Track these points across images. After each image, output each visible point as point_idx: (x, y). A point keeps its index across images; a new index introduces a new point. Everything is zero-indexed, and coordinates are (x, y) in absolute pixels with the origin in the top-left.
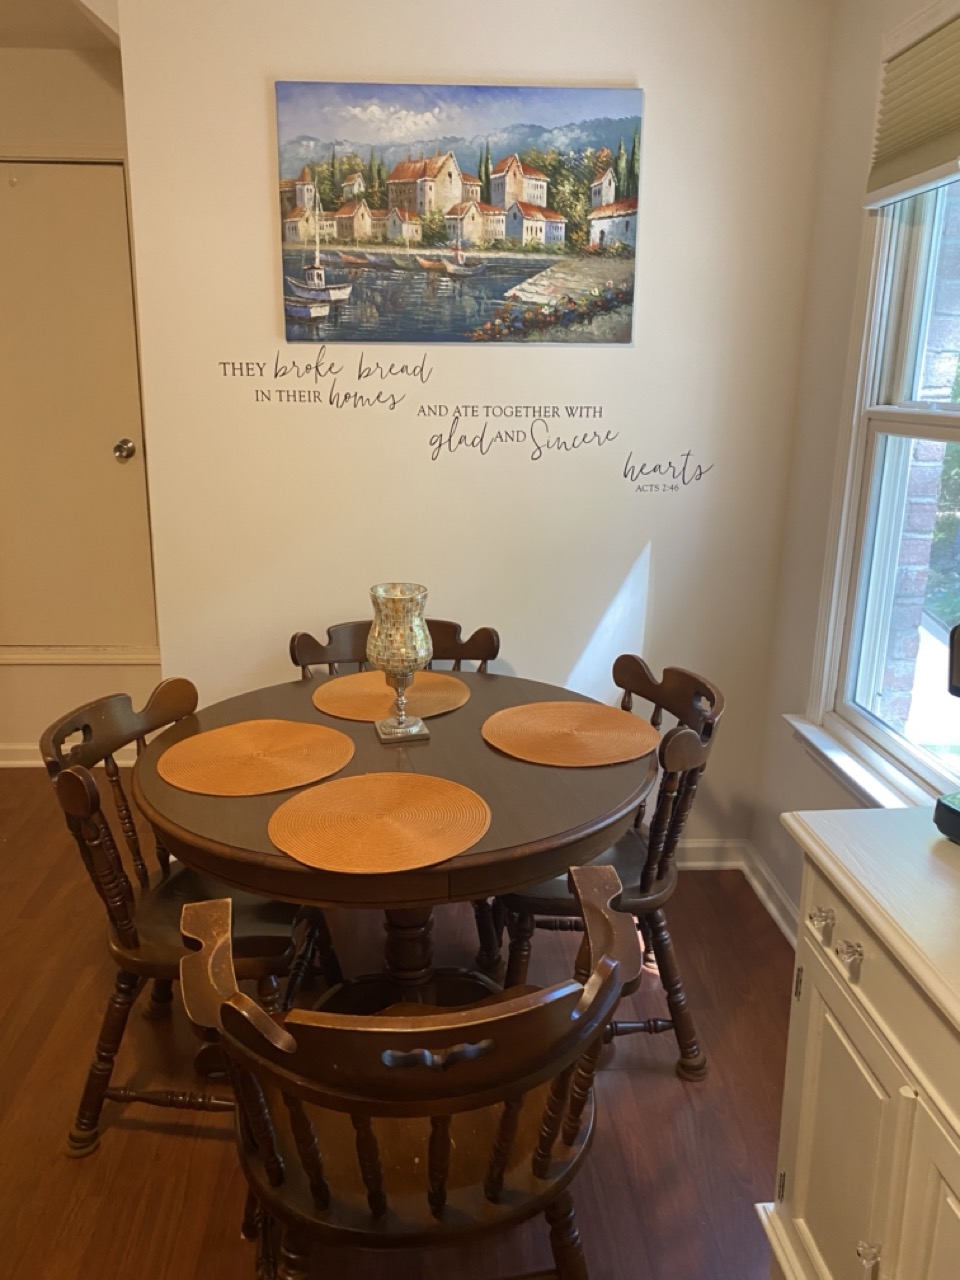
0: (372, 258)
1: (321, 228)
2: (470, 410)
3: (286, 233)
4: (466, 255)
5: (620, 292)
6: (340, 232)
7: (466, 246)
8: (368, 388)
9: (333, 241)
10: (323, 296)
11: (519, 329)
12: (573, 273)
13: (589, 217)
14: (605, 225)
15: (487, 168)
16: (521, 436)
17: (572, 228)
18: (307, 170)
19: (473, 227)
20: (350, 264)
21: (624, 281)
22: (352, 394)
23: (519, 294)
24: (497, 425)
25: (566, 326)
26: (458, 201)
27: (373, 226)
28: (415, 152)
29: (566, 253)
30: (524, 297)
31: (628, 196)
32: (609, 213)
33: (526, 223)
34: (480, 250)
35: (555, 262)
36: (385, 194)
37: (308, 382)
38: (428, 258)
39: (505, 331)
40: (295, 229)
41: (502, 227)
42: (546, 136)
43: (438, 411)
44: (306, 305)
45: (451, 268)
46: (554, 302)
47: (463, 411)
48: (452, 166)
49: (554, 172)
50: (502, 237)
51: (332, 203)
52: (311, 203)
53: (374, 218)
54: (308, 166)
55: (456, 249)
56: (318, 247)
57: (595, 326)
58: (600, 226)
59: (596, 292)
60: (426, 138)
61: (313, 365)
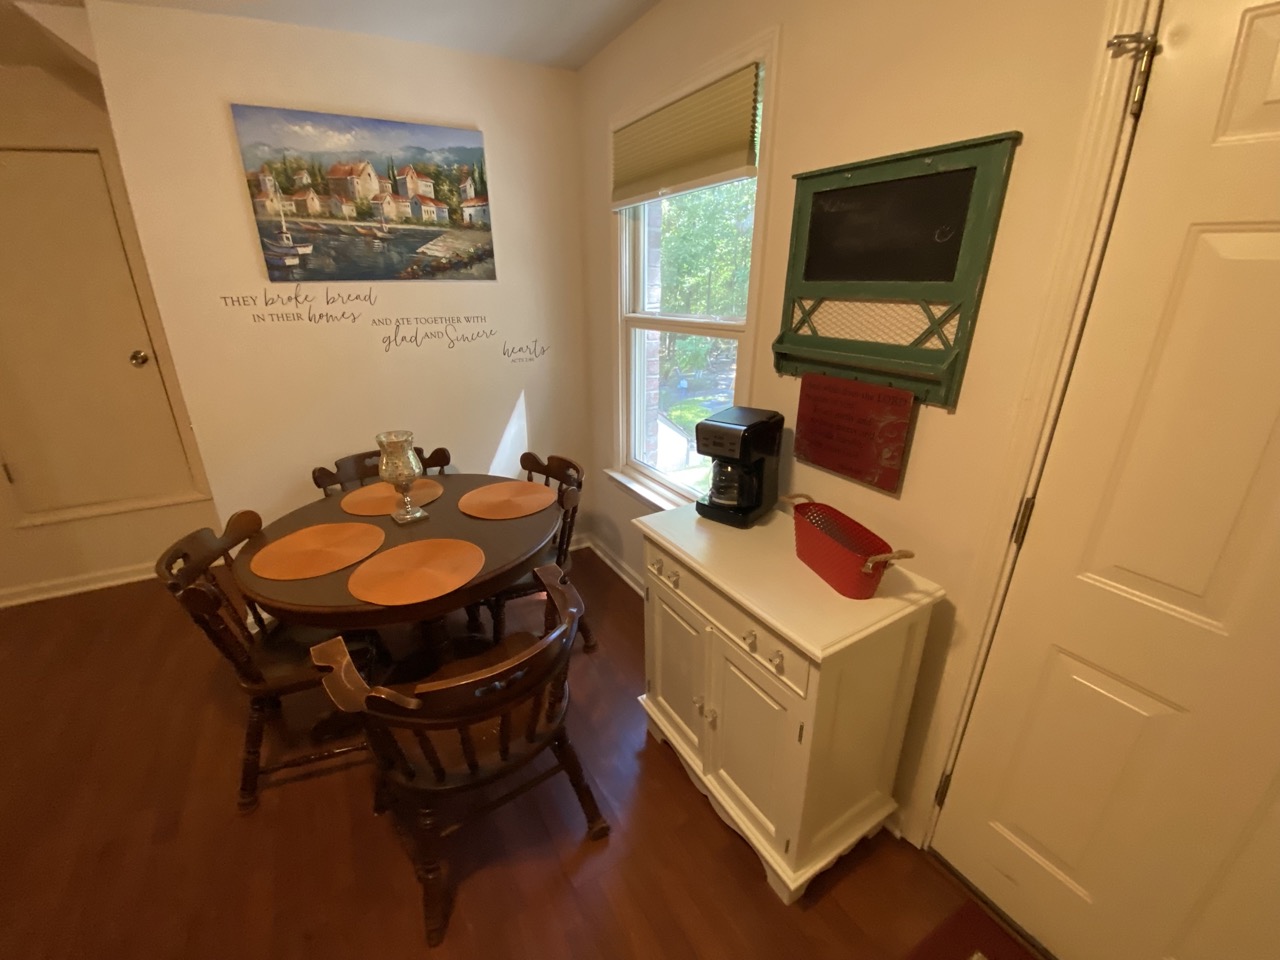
0: (324, 227)
1: (283, 206)
2: (405, 321)
3: (257, 208)
4: (388, 226)
5: (486, 251)
6: (297, 210)
7: (388, 221)
8: (335, 309)
9: (293, 215)
10: (293, 251)
11: (429, 272)
12: (457, 238)
13: (462, 206)
14: (471, 211)
15: (393, 172)
16: (440, 335)
17: (452, 212)
18: (266, 166)
19: (390, 208)
20: (308, 230)
21: (488, 244)
22: (324, 314)
23: (425, 251)
24: (424, 329)
25: (457, 270)
26: (377, 192)
27: (322, 206)
28: (344, 159)
29: (451, 227)
30: (429, 253)
31: (482, 194)
32: (472, 204)
33: (423, 208)
34: (397, 223)
35: (446, 232)
36: (326, 185)
37: (291, 308)
38: (362, 227)
39: (421, 273)
40: (264, 206)
41: (409, 210)
42: (428, 155)
43: (384, 322)
44: (282, 256)
45: (380, 234)
46: (448, 256)
47: (401, 322)
48: (370, 169)
49: (437, 177)
50: (410, 215)
51: (288, 188)
52: (273, 189)
53: (321, 200)
54: (266, 163)
55: (381, 222)
56: (283, 219)
57: (475, 269)
58: (469, 212)
59: (472, 250)
60: (349, 150)
61: (293, 296)
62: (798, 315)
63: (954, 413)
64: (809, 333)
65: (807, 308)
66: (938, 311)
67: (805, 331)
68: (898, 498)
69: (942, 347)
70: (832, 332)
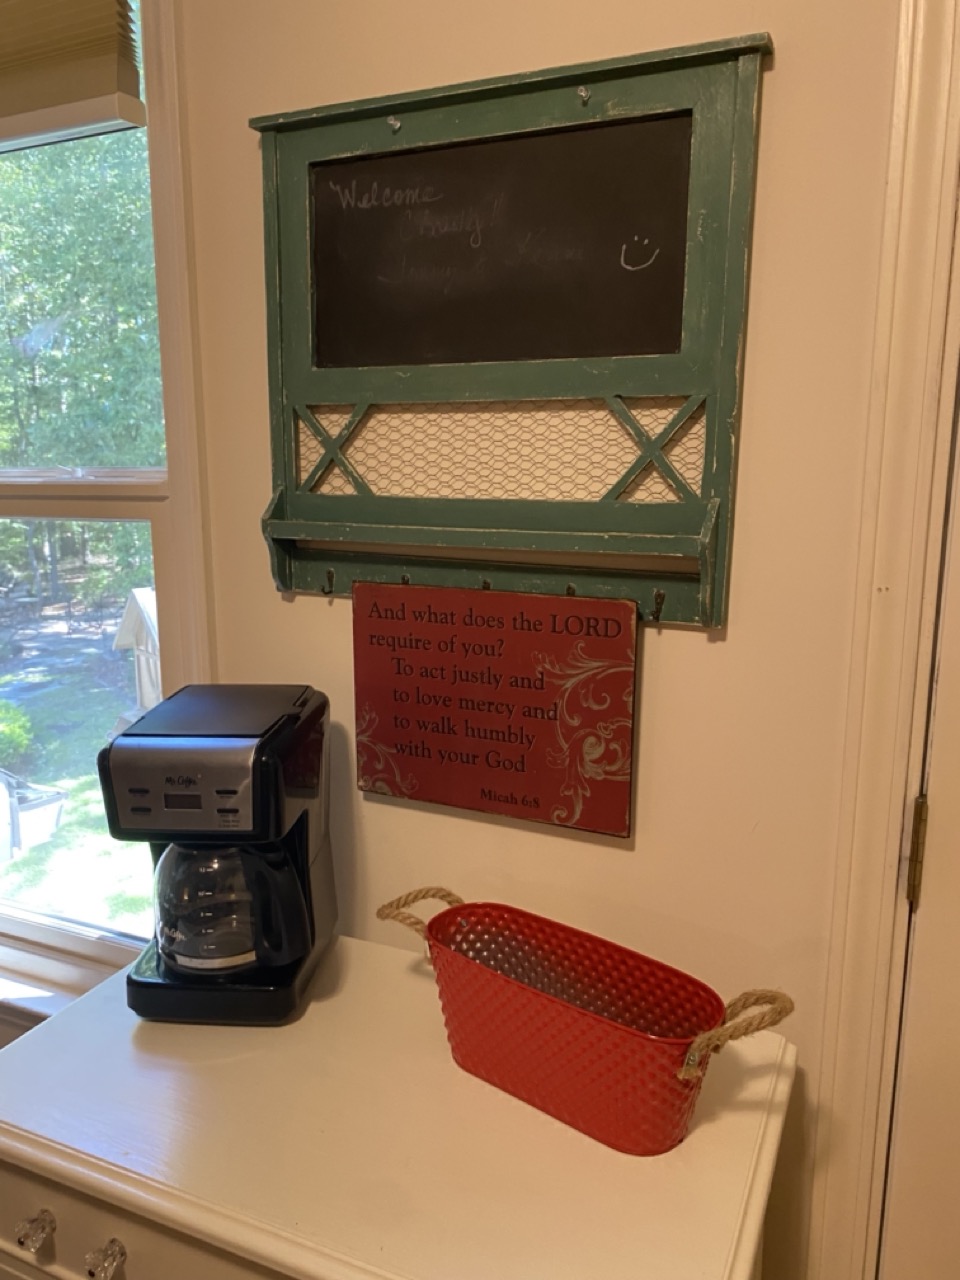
62: (311, 453)
63: (722, 637)
64: (350, 490)
65: (335, 432)
66: (655, 421)
67: (337, 485)
68: (631, 848)
69: (671, 497)
70: (408, 483)
